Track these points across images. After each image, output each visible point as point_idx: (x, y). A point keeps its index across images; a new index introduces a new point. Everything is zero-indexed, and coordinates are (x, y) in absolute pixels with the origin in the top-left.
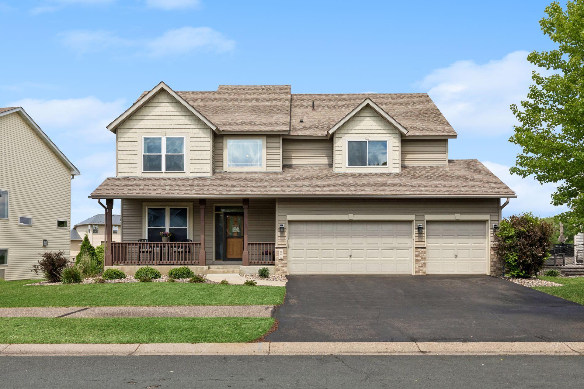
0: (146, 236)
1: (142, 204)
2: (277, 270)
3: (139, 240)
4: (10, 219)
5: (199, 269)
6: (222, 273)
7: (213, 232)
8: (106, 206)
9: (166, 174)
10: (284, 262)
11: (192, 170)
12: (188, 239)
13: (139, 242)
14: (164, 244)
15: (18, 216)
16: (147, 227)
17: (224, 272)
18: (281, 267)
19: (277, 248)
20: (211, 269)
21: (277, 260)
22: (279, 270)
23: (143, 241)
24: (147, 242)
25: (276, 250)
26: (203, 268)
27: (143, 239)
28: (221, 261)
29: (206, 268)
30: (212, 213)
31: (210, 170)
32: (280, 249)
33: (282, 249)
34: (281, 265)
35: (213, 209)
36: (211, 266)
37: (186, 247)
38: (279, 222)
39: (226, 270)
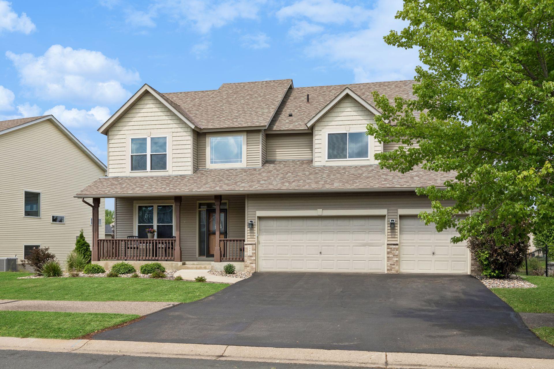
0: (136, 233)
1: (133, 202)
2: (246, 266)
3: (128, 237)
4: (42, 218)
5: (174, 265)
6: (195, 269)
7: (196, 229)
8: (93, 205)
9: (151, 173)
10: (252, 258)
11: (175, 169)
12: (173, 235)
13: (129, 239)
14: (149, 240)
15: (50, 215)
16: (137, 224)
17: (197, 268)
18: (251, 263)
19: (246, 244)
20: (187, 265)
21: (246, 257)
22: (248, 267)
23: (134, 237)
24: (138, 239)
25: (245, 246)
26: (177, 264)
27: (134, 235)
28: (204, 258)
29: (180, 263)
30: (196, 210)
31: (191, 168)
32: (249, 246)
33: (251, 246)
34: (250, 262)
35: (196, 206)
36: (187, 262)
37: (166, 243)
38: (249, 218)
39: (198, 266)
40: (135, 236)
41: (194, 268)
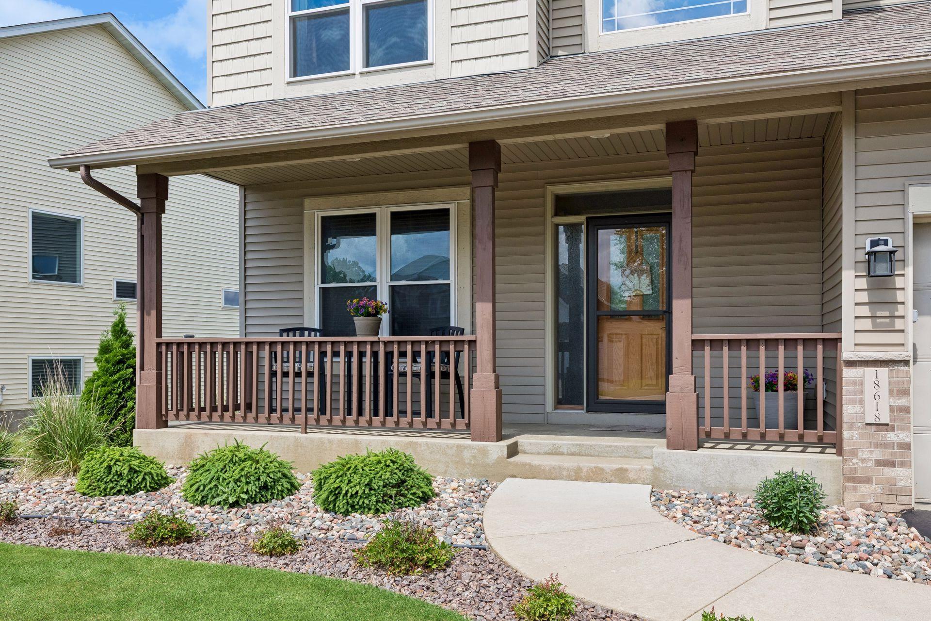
0: (313, 318)
1: (302, 205)
2: (853, 478)
3: (282, 331)
4: (86, 285)
5: (467, 455)
6: (569, 478)
7: (545, 297)
8: (138, 202)
9: (365, 79)
10: (892, 437)
11: (461, 52)
12: (452, 324)
13: (285, 338)
14: (359, 343)
15: (111, 278)
16: (319, 285)
17: (577, 476)
18: (880, 463)
19: (851, 364)
20: (524, 452)
21: (851, 427)
22: (867, 480)
23: (306, 333)
24: (319, 338)
25: (848, 374)
26: (484, 452)
27: (305, 326)
28: (578, 414)
29: (498, 449)
30: (544, 223)
31: (529, 43)
32: (870, 371)
33: (884, 371)
34: (878, 454)
35: (544, 205)
36: (524, 440)
37: (430, 355)
38: (863, 228)
40: (310, 330)
41: (565, 473)
